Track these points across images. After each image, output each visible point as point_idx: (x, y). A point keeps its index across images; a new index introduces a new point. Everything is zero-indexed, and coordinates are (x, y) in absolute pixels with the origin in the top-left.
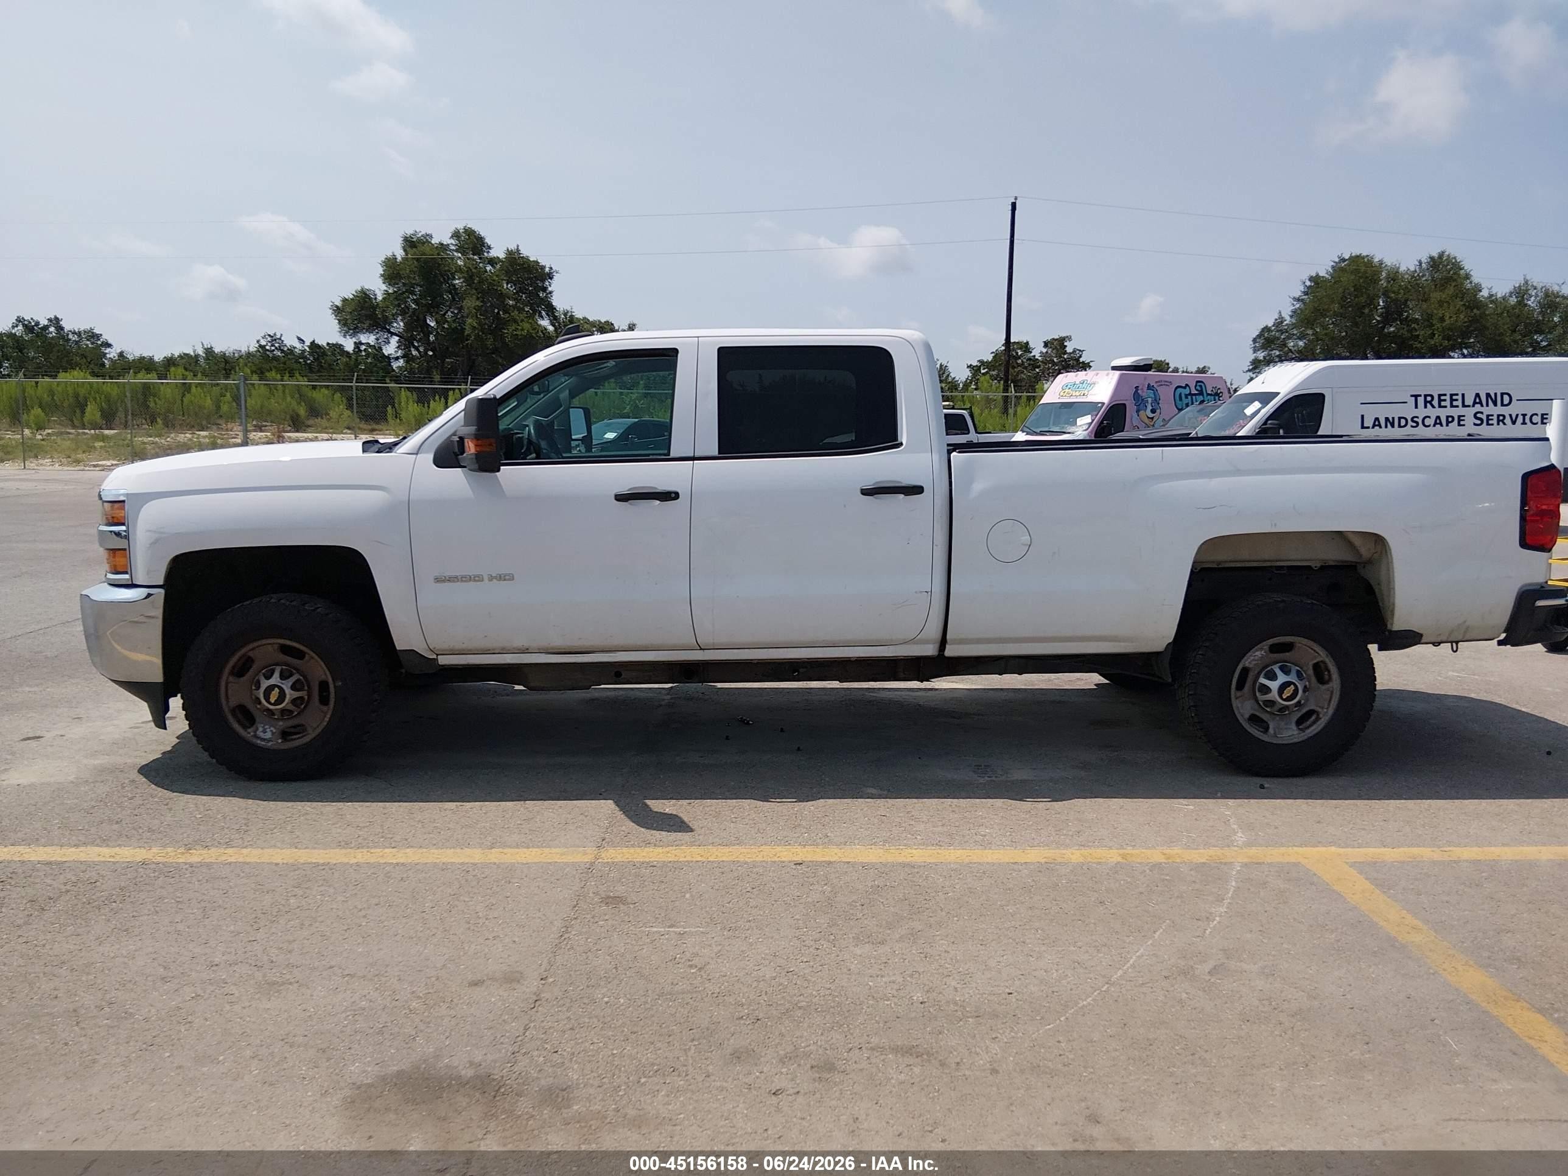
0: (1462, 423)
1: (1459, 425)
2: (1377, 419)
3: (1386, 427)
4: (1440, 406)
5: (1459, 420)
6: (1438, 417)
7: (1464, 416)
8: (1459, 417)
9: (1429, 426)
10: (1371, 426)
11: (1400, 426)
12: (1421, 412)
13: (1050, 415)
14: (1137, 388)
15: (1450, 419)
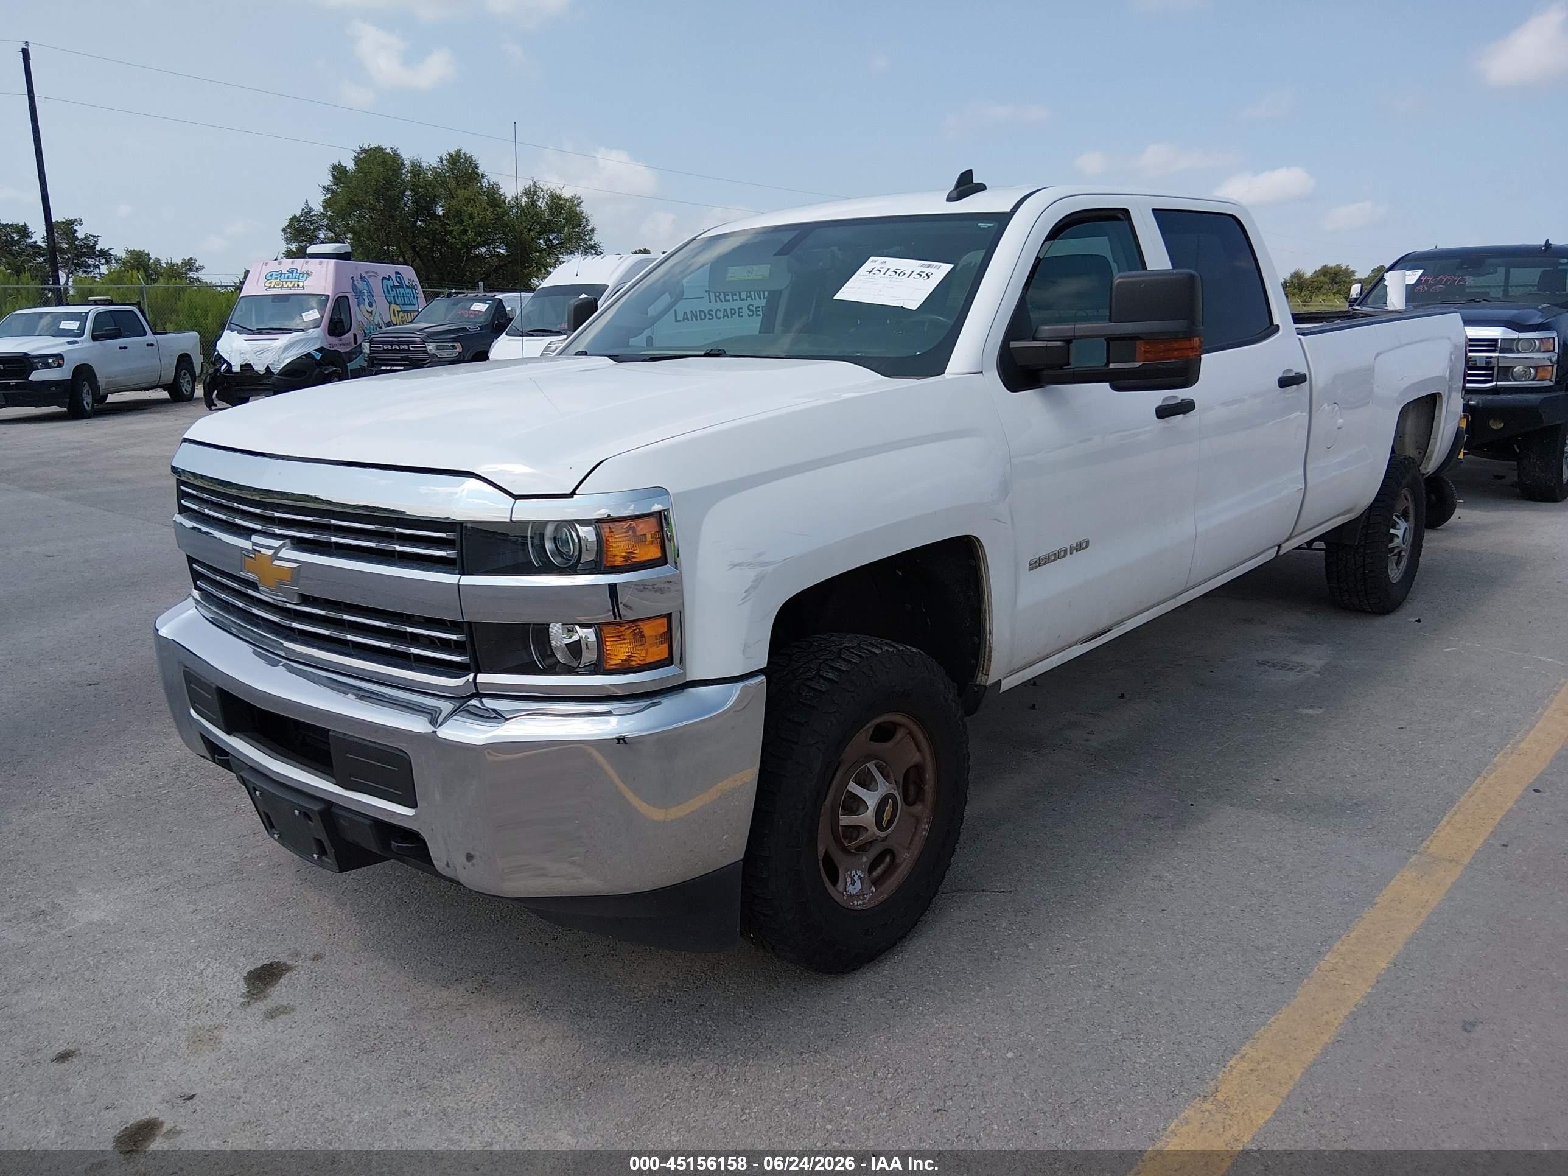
0: (741, 314)
1: (739, 316)
2: (685, 313)
3: (692, 320)
4: (726, 301)
5: (739, 313)
6: (725, 310)
7: (742, 308)
8: (739, 309)
9: (720, 318)
10: (682, 319)
11: (701, 319)
12: (714, 306)
13: (251, 311)
14: (352, 278)
15: (733, 311)
